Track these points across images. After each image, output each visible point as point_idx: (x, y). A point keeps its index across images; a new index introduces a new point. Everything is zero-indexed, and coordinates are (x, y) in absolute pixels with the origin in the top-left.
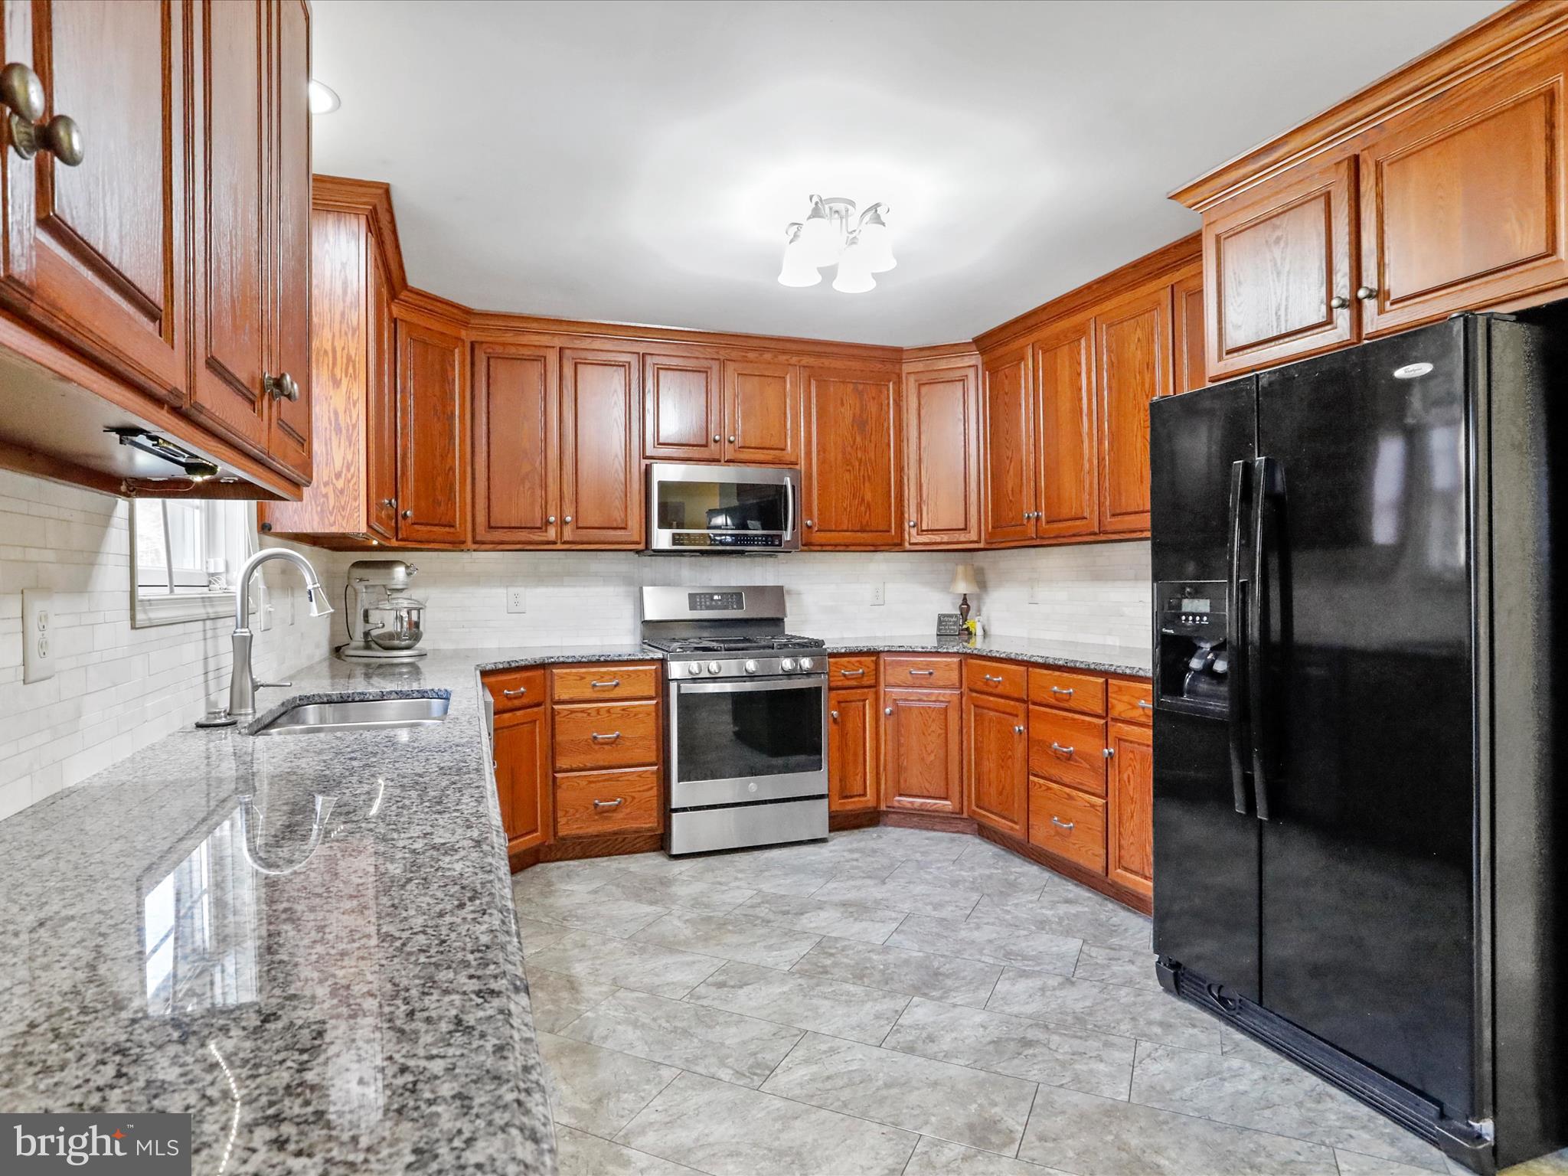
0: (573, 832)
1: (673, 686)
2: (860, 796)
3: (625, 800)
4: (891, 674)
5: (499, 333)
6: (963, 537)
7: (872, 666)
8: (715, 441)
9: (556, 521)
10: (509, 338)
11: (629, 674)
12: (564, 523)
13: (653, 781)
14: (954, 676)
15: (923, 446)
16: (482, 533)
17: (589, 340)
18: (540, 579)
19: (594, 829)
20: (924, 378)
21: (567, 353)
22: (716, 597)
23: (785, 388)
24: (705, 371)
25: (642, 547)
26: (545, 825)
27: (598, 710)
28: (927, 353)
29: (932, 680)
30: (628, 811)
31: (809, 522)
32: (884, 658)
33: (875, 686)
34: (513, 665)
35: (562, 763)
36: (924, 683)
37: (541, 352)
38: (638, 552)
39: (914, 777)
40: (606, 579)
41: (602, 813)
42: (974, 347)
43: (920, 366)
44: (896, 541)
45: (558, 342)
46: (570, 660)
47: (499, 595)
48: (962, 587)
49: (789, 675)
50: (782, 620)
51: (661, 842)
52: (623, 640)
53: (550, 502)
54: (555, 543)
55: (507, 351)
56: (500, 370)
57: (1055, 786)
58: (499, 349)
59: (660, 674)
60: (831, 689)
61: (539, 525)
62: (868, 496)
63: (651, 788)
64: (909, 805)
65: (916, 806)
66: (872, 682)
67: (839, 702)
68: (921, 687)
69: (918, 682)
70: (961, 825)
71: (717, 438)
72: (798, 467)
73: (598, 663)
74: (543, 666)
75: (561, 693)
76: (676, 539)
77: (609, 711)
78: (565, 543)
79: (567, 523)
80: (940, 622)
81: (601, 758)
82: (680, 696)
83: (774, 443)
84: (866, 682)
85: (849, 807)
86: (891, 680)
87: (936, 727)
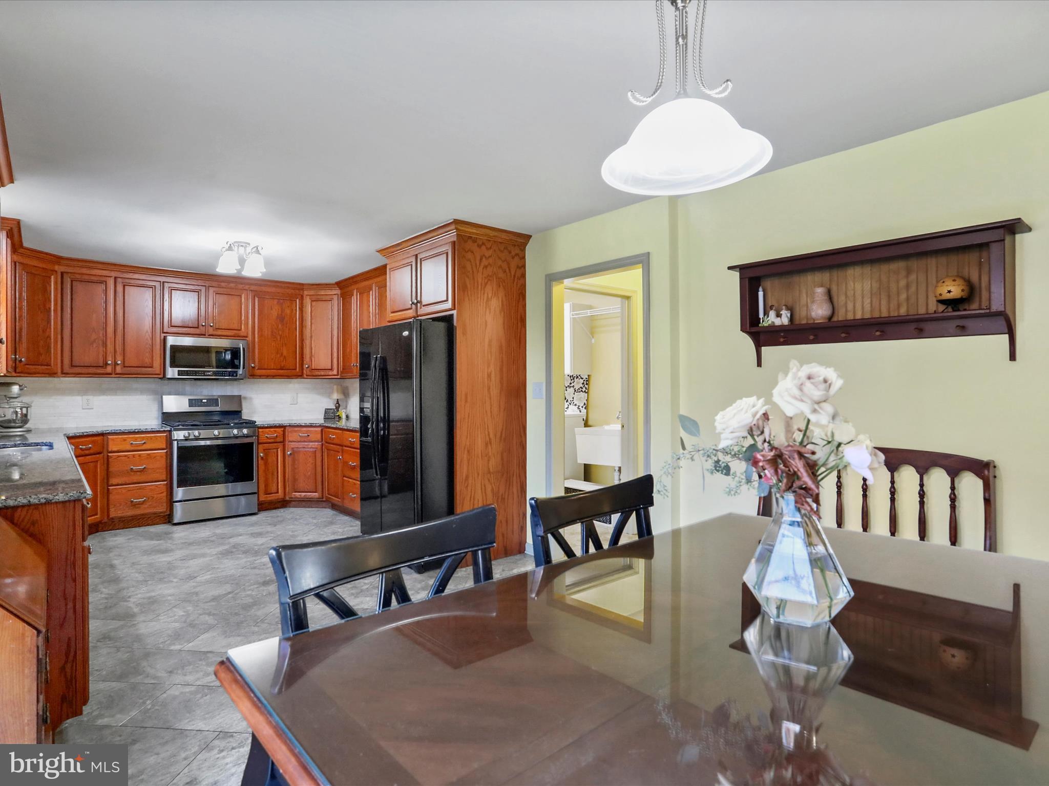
0: (119, 515)
1: (175, 443)
2: (275, 493)
3: (149, 498)
4: (291, 436)
5: (78, 268)
6: (330, 373)
7: (282, 433)
8: (203, 326)
9: (112, 363)
10: (85, 271)
11: (151, 438)
12: (116, 364)
13: (164, 489)
14: (319, 436)
15: (313, 329)
16: (67, 368)
17: (132, 274)
18: (103, 391)
19: (130, 512)
20: (314, 298)
21: (119, 280)
22: (204, 401)
23: (241, 301)
24: (198, 292)
25: (161, 376)
26: (102, 512)
27: (134, 456)
28: (315, 287)
29: (309, 438)
30: (150, 503)
31: (253, 365)
32: (287, 428)
33: (283, 442)
34: (85, 434)
35: (113, 481)
36: (306, 440)
37: (104, 279)
38: (160, 378)
39: (301, 484)
40: (142, 392)
41: (134, 505)
42: (336, 286)
43: (312, 292)
44: (299, 374)
45: (114, 274)
46: (118, 431)
47: (78, 400)
48: (336, 396)
49: (236, 437)
50: (240, 412)
51: (168, 519)
52: (152, 421)
53: (108, 354)
54: (111, 374)
55: (83, 278)
56: (79, 287)
57: (350, 480)
58: (78, 276)
59: (168, 437)
60: (259, 443)
61: (101, 365)
62: (285, 353)
63: (162, 493)
64: (299, 496)
65: (302, 496)
66: (282, 440)
67: (264, 450)
68: (305, 441)
69: (302, 440)
70: (324, 504)
71: (204, 324)
72: (247, 339)
73: (134, 433)
74: (102, 434)
75: (112, 447)
76: (180, 373)
77: (140, 455)
78: (117, 374)
79: (118, 364)
80: (326, 412)
81: (135, 478)
82: (179, 448)
83: (235, 326)
84: (278, 440)
85: (269, 499)
86: (290, 439)
87: (311, 460)
